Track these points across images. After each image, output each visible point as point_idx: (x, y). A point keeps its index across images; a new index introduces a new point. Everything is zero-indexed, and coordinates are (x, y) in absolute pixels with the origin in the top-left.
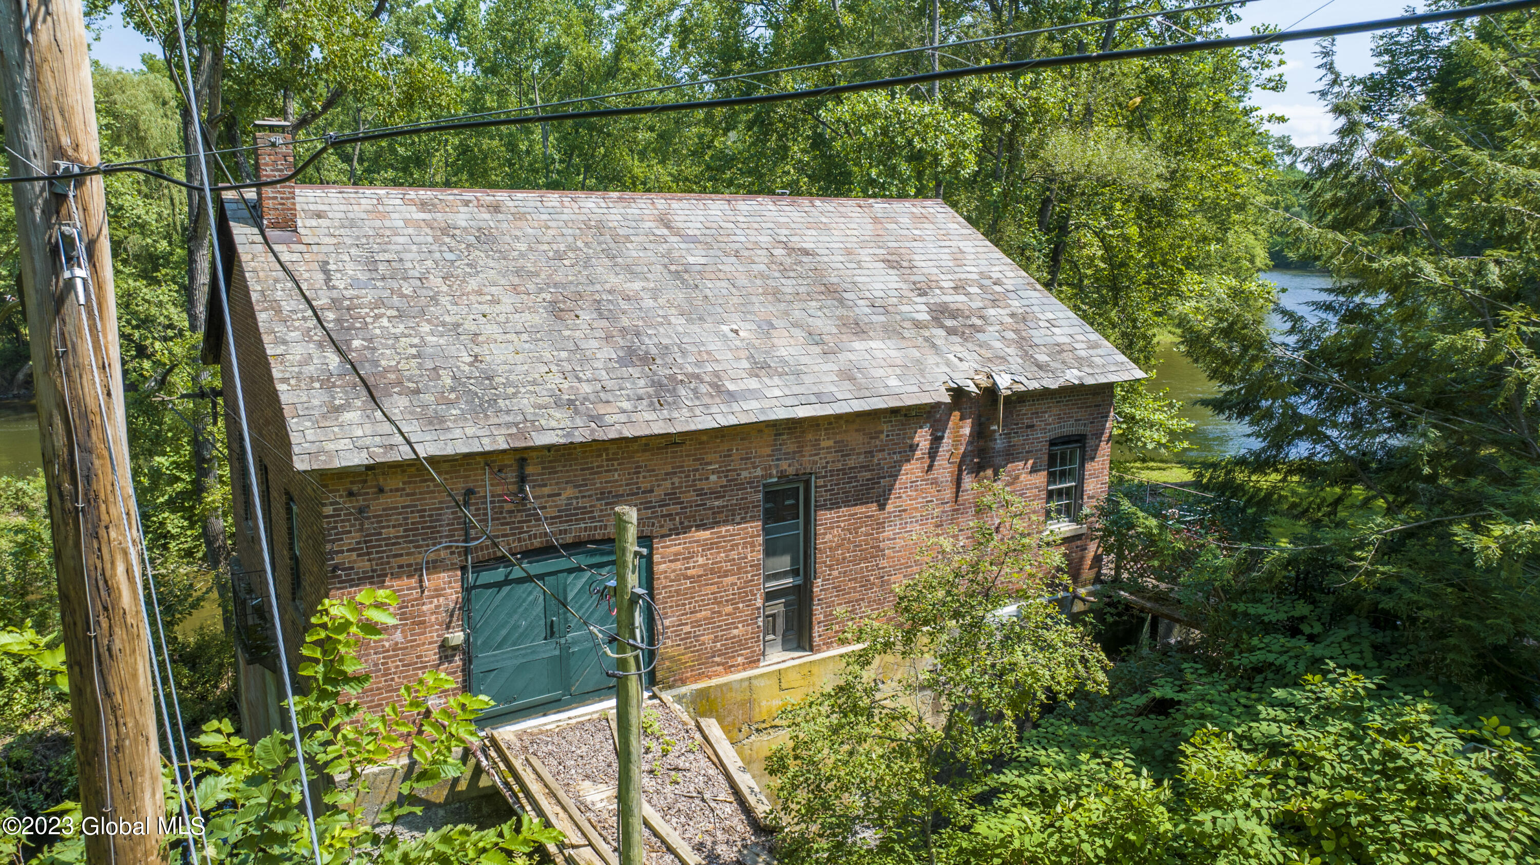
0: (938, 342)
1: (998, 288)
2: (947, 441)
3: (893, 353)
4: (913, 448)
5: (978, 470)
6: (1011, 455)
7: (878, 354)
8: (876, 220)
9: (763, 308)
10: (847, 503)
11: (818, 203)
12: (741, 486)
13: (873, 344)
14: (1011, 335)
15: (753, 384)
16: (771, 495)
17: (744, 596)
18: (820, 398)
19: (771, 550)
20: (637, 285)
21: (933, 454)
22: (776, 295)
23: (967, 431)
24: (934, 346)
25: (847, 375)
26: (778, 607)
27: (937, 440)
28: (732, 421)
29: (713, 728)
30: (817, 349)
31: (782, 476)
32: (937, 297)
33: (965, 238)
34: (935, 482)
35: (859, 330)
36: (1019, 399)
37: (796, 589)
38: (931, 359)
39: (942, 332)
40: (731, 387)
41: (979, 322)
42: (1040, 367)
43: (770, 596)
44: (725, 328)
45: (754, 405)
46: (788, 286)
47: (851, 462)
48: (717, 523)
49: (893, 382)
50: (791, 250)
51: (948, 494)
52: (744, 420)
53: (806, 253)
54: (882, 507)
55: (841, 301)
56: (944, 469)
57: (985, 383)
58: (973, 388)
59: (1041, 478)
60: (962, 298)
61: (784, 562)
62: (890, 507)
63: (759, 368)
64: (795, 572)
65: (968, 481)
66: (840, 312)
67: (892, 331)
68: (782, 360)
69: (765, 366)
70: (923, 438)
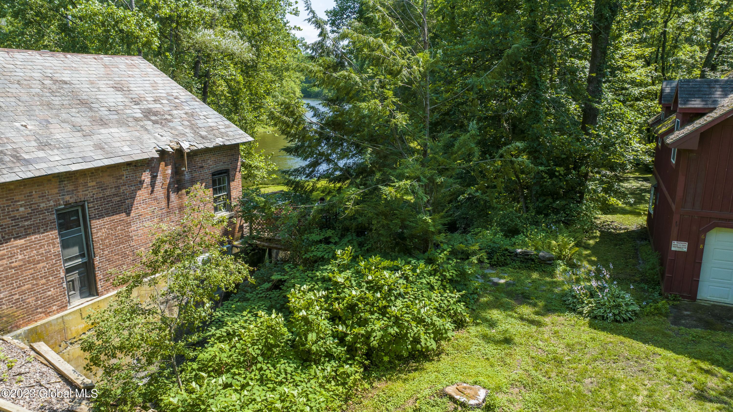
0: (149, 128)
1: (177, 101)
2: (160, 178)
3: (125, 134)
4: (142, 182)
5: (178, 190)
6: (193, 182)
7: (116, 135)
8: (105, 66)
9: (42, 113)
10: (108, 215)
11: (69, 56)
12: (41, 212)
13: (112, 130)
14: (186, 123)
15: (41, 154)
16: (61, 215)
17: (52, 272)
18: (84, 160)
19: (65, 245)
21: (153, 184)
22: (49, 105)
23: (169, 171)
24: (146, 130)
25: (99, 147)
26: (75, 275)
27: (154, 177)
28: (30, 175)
29: (42, 347)
30: (80, 134)
31: (67, 204)
32: (145, 106)
33: (157, 76)
34: (156, 199)
35: (103, 123)
36: (194, 154)
37: (84, 264)
38: (146, 136)
39: (150, 123)
40: (26, 157)
41: (169, 117)
42: (203, 138)
43: (68, 271)
44: (17, 125)
45: (43, 165)
46: (57, 101)
47: (108, 193)
48: (29, 235)
49: (126, 149)
50: (55, 82)
51: (164, 204)
52: (37, 174)
53: (65, 83)
54: (128, 214)
55: (91, 109)
56: (160, 192)
57: (176, 147)
58: (170, 149)
59: (210, 192)
60: (159, 106)
61: (75, 251)
62: (132, 214)
63: (44, 145)
64: (82, 255)
65: (173, 196)
66: (90, 114)
67: (122, 123)
68: (57, 140)
69: (47, 144)
70: (146, 177)
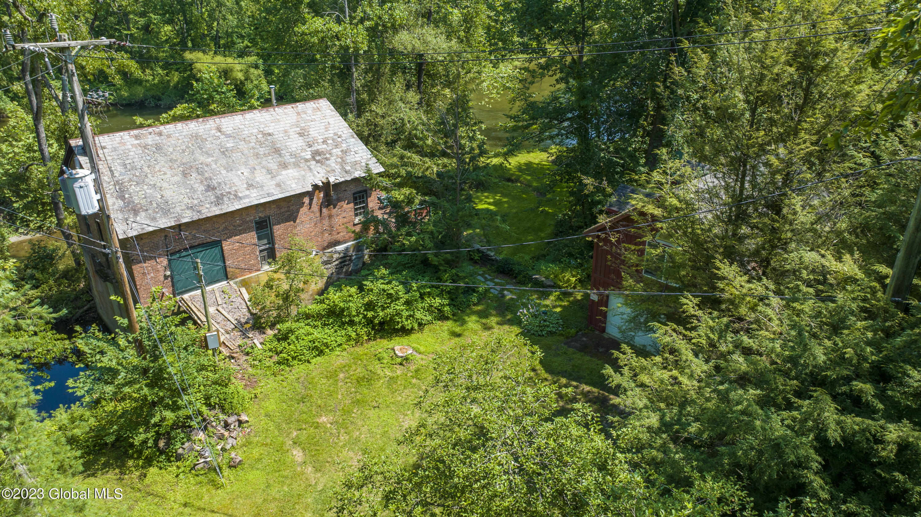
0: (312, 167)
1: (339, 140)
2: (315, 200)
3: (296, 174)
4: (303, 203)
5: (327, 206)
6: (339, 200)
7: (290, 175)
8: (298, 114)
9: (252, 162)
10: (283, 222)
11: (276, 109)
12: (247, 222)
13: (289, 171)
14: (339, 160)
15: (247, 193)
16: (256, 223)
17: (253, 252)
18: (269, 195)
19: (259, 238)
20: (210, 160)
21: (310, 204)
22: (257, 155)
23: (322, 195)
24: (310, 169)
25: (278, 185)
26: (265, 253)
27: (311, 200)
28: (240, 207)
29: (243, 290)
30: (270, 176)
31: (260, 218)
32: (316, 147)
33: (332, 116)
34: (313, 212)
35: (284, 166)
36: (337, 186)
37: (269, 248)
38: (309, 174)
39: (314, 162)
40: (240, 195)
41: (328, 156)
42: (346, 172)
43: (261, 251)
44: (239, 172)
45: (247, 200)
46: (262, 151)
47: (283, 210)
48: (241, 234)
49: (294, 186)
50: (264, 134)
51: (318, 214)
52: (244, 206)
53: (270, 134)
54: (295, 222)
55: (280, 155)
56: (315, 207)
57: (325, 180)
58: (321, 184)
59: (352, 205)
60: (325, 146)
61: (265, 241)
62: (298, 221)
63: (250, 186)
64: (269, 243)
65: (324, 210)
66: (280, 159)
67: (296, 165)
68: (258, 183)
69: (252, 185)
70: (306, 200)
